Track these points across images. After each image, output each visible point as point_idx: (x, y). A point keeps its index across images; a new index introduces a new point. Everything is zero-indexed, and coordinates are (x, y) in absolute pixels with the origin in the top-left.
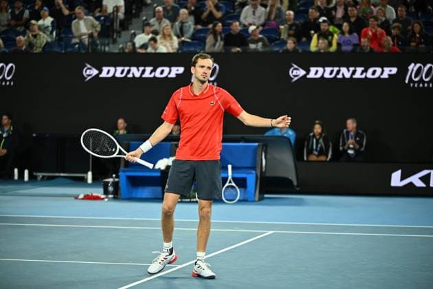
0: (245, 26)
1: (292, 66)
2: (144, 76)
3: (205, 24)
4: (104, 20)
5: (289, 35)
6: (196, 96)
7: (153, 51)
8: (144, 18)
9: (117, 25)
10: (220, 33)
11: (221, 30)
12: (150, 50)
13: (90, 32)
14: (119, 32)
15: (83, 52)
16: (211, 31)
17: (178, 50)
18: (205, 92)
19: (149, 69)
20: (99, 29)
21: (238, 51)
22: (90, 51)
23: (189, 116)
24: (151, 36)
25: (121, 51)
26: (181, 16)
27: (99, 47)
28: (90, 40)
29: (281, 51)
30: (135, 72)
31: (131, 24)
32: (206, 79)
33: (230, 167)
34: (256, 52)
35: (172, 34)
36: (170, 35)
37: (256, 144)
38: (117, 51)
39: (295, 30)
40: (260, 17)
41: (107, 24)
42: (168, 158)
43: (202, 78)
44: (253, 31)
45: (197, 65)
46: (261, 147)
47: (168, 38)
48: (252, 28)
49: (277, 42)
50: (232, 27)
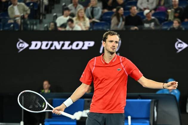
0: (141, 10)
1: (177, 41)
2: (63, 48)
3: (110, 8)
4: (33, 5)
5: (175, 17)
6: (107, 64)
7: (70, 29)
8: (64, 4)
9: (42, 10)
10: (122, 15)
11: (122, 13)
12: (68, 28)
13: (22, 14)
14: (44, 15)
15: (17, 30)
16: (115, 14)
17: (90, 28)
18: (113, 61)
19: (67, 43)
20: (29, 12)
21: (136, 29)
22: (22, 29)
23: (101, 79)
24: (68, 18)
25: (46, 29)
26: (92, 2)
27: (29, 26)
28: (22, 21)
29: (169, 29)
30: (57, 45)
31: (53, 8)
32: (114, 51)
33: (129, 118)
34: (149, 30)
35: (85, 16)
36: (83, 17)
37: (150, 100)
38: (42, 29)
39: (180, 13)
40: (152, 3)
41: (36, 9)
42: (82, 111)
43: (111, 50)
44: (147, 14)
45: (107, 40)
46: (153, 103)
47: (82, 20)
48: (146, 11)
49: (166, 22)
50: (131, 11)
